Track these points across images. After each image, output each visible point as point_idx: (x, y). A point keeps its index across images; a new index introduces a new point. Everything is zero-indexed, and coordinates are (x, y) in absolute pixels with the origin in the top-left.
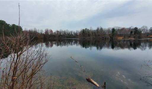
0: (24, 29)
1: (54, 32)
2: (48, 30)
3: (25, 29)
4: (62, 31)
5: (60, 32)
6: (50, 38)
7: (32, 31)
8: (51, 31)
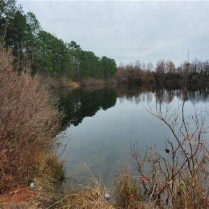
0: (118, 65)
1: (176, 67)
2: (162, 64)
3: (121, 63)
4: (200, 64)
5: (193, 65)
6: (168, 81)
7: (132, 67)
8: (171, 65)
